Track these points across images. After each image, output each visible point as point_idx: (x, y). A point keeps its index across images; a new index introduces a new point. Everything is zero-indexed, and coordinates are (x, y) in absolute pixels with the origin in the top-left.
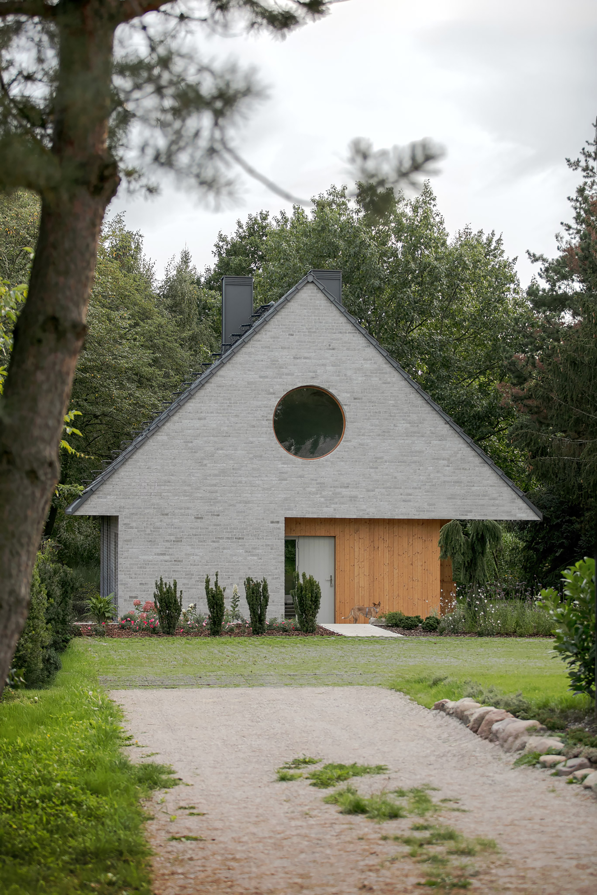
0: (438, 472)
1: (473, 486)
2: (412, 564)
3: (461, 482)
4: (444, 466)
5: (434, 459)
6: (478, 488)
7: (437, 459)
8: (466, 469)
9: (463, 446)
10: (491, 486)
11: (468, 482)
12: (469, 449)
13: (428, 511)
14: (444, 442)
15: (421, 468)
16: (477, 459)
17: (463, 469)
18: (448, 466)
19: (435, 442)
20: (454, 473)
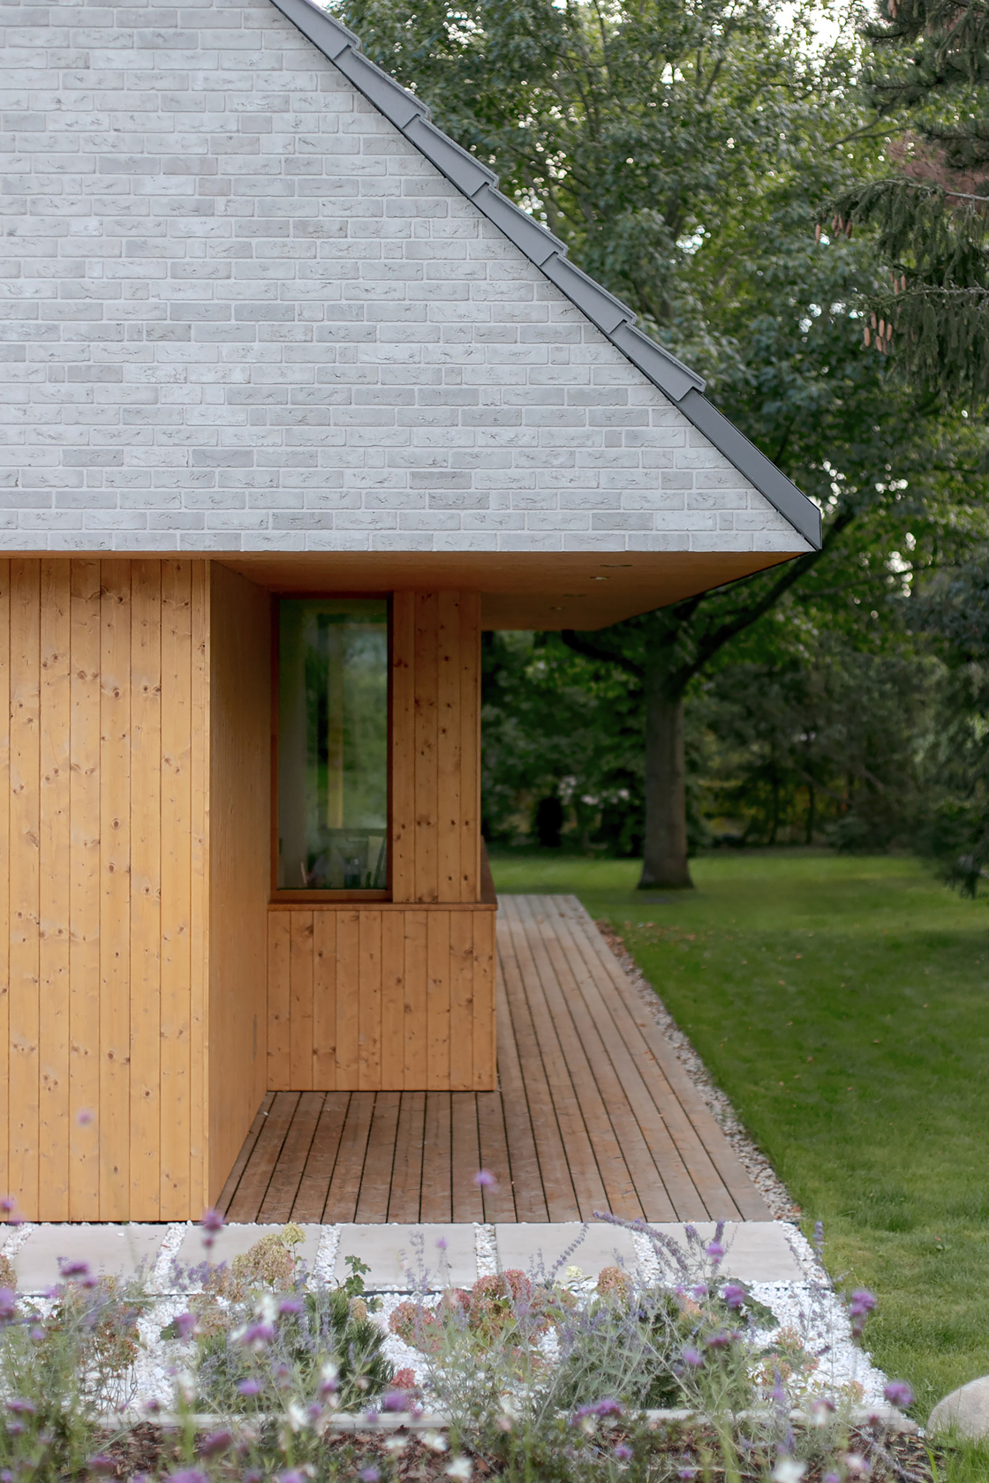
0: (136, 249)
1: (370, 336)
2: (34, 839)
3: (288, 314)
4: (177, 209)
5: (110, 166)
6: (401, 351)
7: (131, 166)
8: (318, 231)
9: (303, 80)
10: (484, 336)
11: (336, 312)
12: (342, 99)
13: (67, 500)
14: (177, 60)
15: (26, 224)
16: (392, 162)
17: (303, 227)
18: (201, 211)
19: (121, 59)
20: (245, 251)
